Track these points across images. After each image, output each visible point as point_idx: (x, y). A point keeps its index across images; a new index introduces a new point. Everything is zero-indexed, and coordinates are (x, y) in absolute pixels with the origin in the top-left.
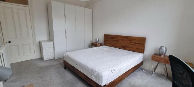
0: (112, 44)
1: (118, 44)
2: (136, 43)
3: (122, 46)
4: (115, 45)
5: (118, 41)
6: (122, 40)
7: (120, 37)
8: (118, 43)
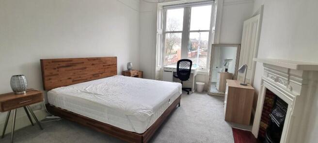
0: (72, 77)
1: (86, 74)
2: (110, 65)
3: (93, 75)
4: (80, 79)
5: (85, 68)
6: (93, 65)
7: (88, 60)
8: (86, 72)
